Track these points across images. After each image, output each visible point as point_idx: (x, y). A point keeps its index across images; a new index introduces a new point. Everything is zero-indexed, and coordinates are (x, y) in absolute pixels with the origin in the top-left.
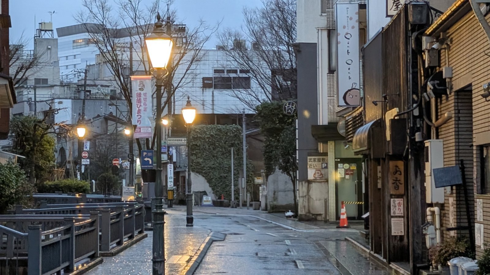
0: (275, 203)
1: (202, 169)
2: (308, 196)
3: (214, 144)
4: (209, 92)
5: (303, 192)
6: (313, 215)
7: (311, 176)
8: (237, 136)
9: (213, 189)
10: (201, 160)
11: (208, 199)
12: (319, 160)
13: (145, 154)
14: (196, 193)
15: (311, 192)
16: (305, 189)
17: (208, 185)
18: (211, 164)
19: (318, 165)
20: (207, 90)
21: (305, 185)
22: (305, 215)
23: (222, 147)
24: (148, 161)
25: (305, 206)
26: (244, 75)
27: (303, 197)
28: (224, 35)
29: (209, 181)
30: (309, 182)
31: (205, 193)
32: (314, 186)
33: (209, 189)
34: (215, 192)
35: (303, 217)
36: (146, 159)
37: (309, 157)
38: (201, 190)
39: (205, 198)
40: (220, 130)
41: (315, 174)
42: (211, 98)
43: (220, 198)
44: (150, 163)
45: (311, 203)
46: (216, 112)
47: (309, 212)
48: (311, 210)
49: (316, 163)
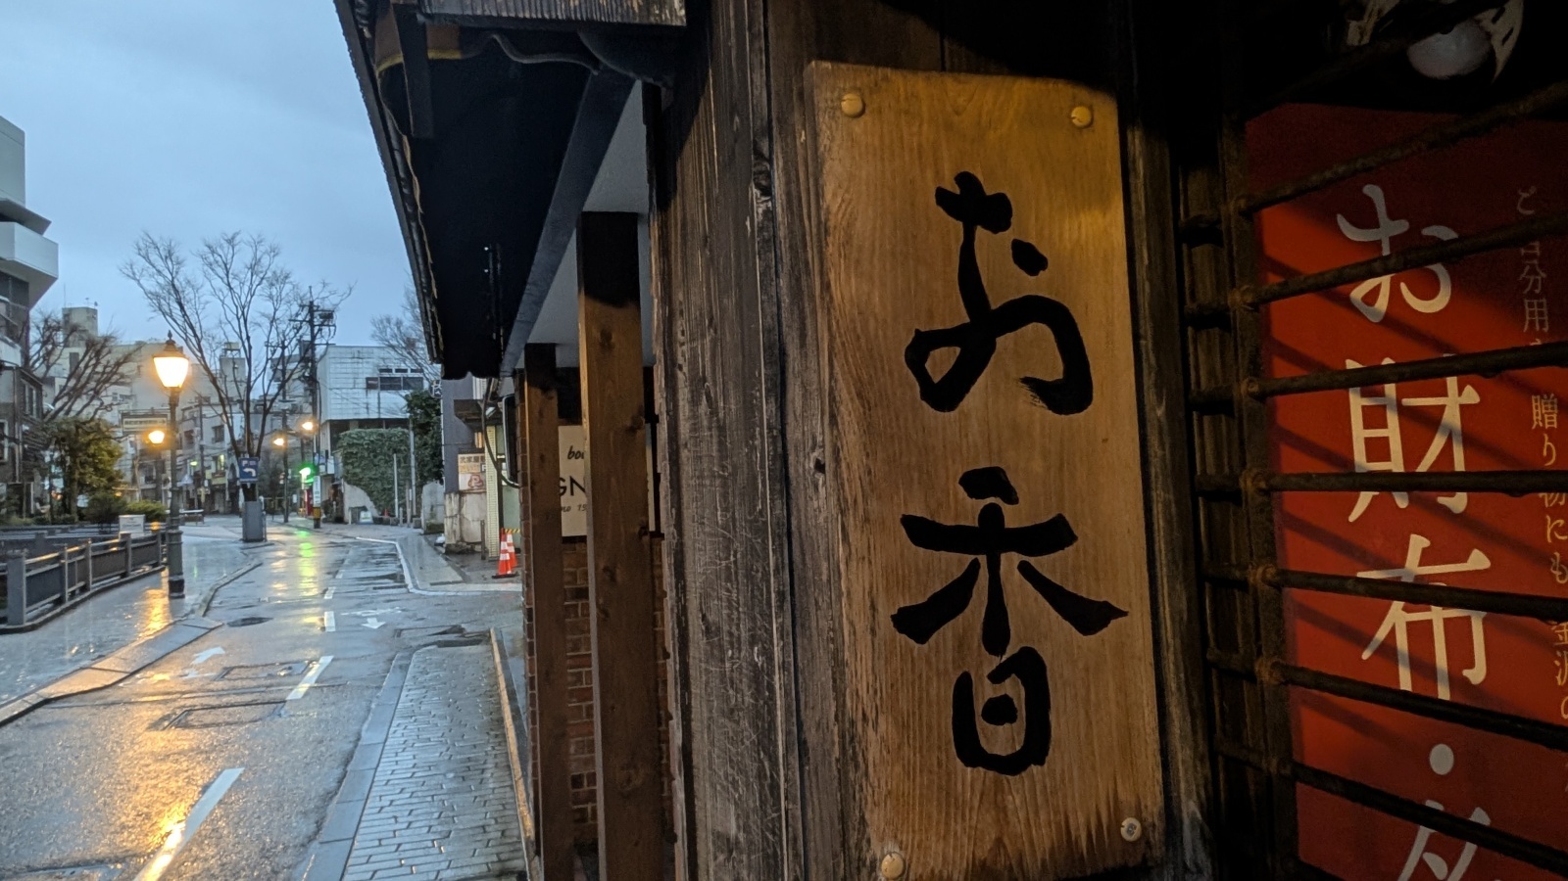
0: (433, 521)
1: (361, 480)
2: (460, 515)
3: (374, 451)
4: (373, 395)
5: (452, 510)
6: (468, 544)
7: (463, 485)
8: (404, 441)
9: (375, 504)
10: (358, 470)
11: (366, 517)
12: (476, 460)
13: (244, 462)
14: (352, 509)
15: (464, 510)
16: (455, 505)
17: (368, 499)
18: (371, 474)
19: (475, 468)
20: (372, 391)
21: (455, 498)
22: (456, 545)
23: (385, 455)
24: (250, 473)
25: (454, 532)
26: (416, 375)
27: (451, 517)
28: (382, 322)
29: (370, 494)
30: (462, 494)
31: (364, 509)
32: (468, 498)
33: (369, 503)
34: (378, 507)
35: (453, 548)
36: (247, 470)
37: (460, 456)
38: (360, 505)
39: (363, 514)
40: (382, 435)
41: (470, 481)
42: (376, 401)
43: (383, 514)
44: (254, 474)
45: (465, 527)
46: (383, 417)
47: (462, 540)
48: (465, 536)
49: (472, 464)
